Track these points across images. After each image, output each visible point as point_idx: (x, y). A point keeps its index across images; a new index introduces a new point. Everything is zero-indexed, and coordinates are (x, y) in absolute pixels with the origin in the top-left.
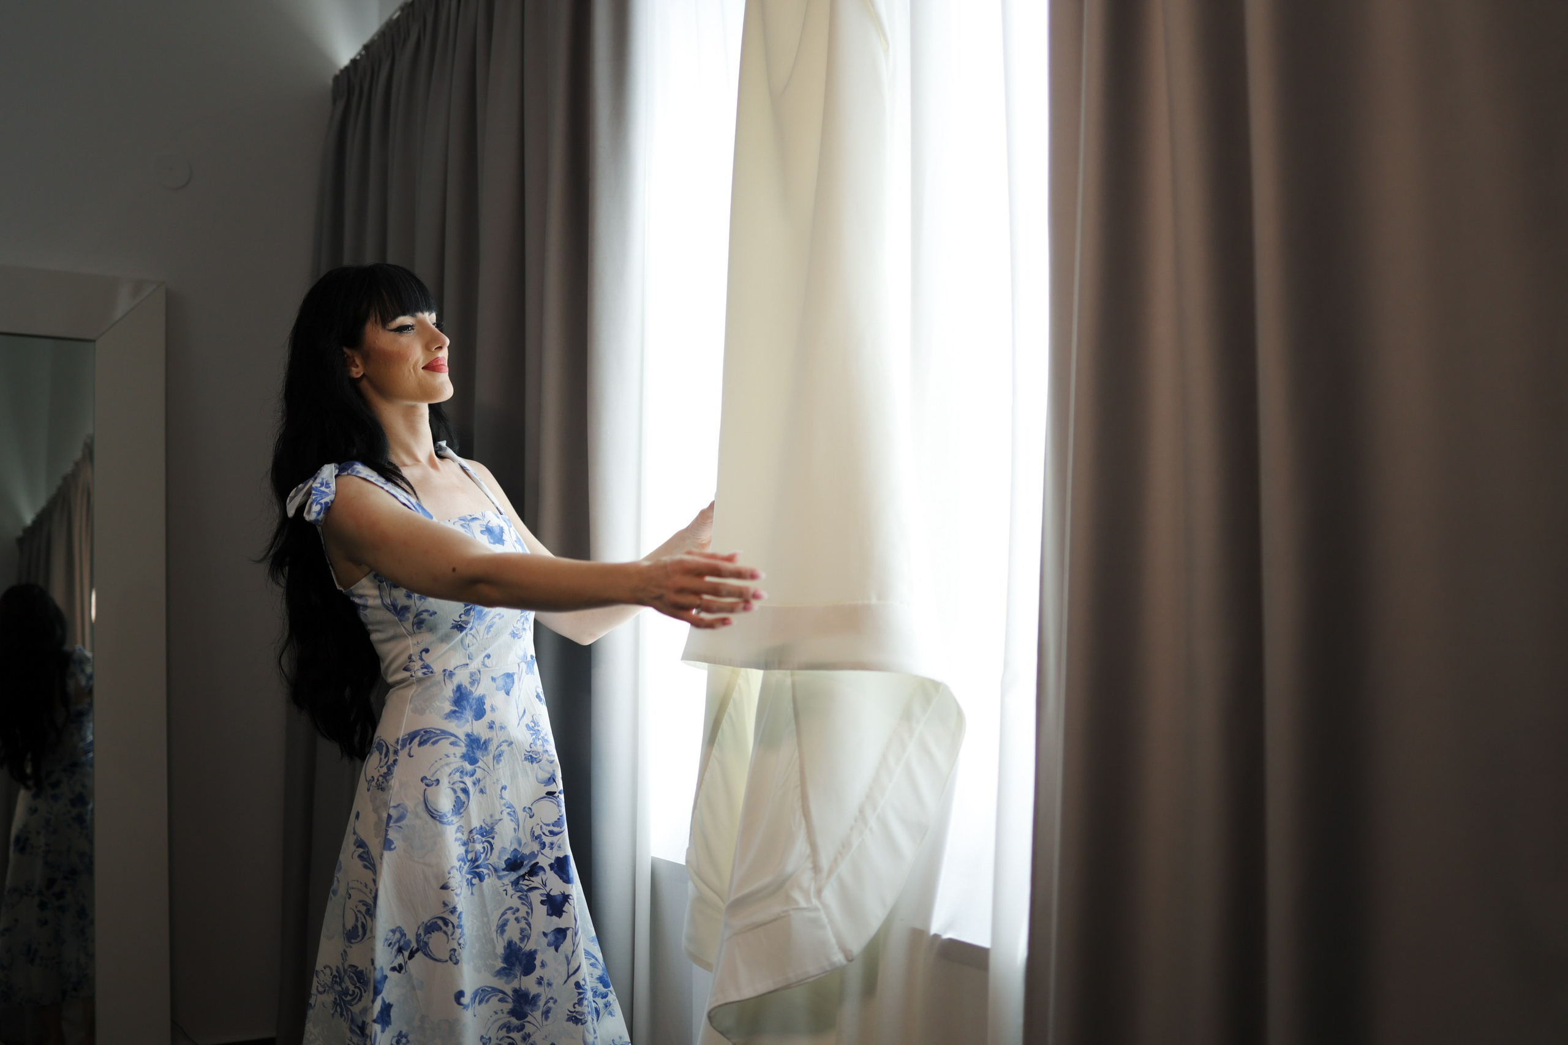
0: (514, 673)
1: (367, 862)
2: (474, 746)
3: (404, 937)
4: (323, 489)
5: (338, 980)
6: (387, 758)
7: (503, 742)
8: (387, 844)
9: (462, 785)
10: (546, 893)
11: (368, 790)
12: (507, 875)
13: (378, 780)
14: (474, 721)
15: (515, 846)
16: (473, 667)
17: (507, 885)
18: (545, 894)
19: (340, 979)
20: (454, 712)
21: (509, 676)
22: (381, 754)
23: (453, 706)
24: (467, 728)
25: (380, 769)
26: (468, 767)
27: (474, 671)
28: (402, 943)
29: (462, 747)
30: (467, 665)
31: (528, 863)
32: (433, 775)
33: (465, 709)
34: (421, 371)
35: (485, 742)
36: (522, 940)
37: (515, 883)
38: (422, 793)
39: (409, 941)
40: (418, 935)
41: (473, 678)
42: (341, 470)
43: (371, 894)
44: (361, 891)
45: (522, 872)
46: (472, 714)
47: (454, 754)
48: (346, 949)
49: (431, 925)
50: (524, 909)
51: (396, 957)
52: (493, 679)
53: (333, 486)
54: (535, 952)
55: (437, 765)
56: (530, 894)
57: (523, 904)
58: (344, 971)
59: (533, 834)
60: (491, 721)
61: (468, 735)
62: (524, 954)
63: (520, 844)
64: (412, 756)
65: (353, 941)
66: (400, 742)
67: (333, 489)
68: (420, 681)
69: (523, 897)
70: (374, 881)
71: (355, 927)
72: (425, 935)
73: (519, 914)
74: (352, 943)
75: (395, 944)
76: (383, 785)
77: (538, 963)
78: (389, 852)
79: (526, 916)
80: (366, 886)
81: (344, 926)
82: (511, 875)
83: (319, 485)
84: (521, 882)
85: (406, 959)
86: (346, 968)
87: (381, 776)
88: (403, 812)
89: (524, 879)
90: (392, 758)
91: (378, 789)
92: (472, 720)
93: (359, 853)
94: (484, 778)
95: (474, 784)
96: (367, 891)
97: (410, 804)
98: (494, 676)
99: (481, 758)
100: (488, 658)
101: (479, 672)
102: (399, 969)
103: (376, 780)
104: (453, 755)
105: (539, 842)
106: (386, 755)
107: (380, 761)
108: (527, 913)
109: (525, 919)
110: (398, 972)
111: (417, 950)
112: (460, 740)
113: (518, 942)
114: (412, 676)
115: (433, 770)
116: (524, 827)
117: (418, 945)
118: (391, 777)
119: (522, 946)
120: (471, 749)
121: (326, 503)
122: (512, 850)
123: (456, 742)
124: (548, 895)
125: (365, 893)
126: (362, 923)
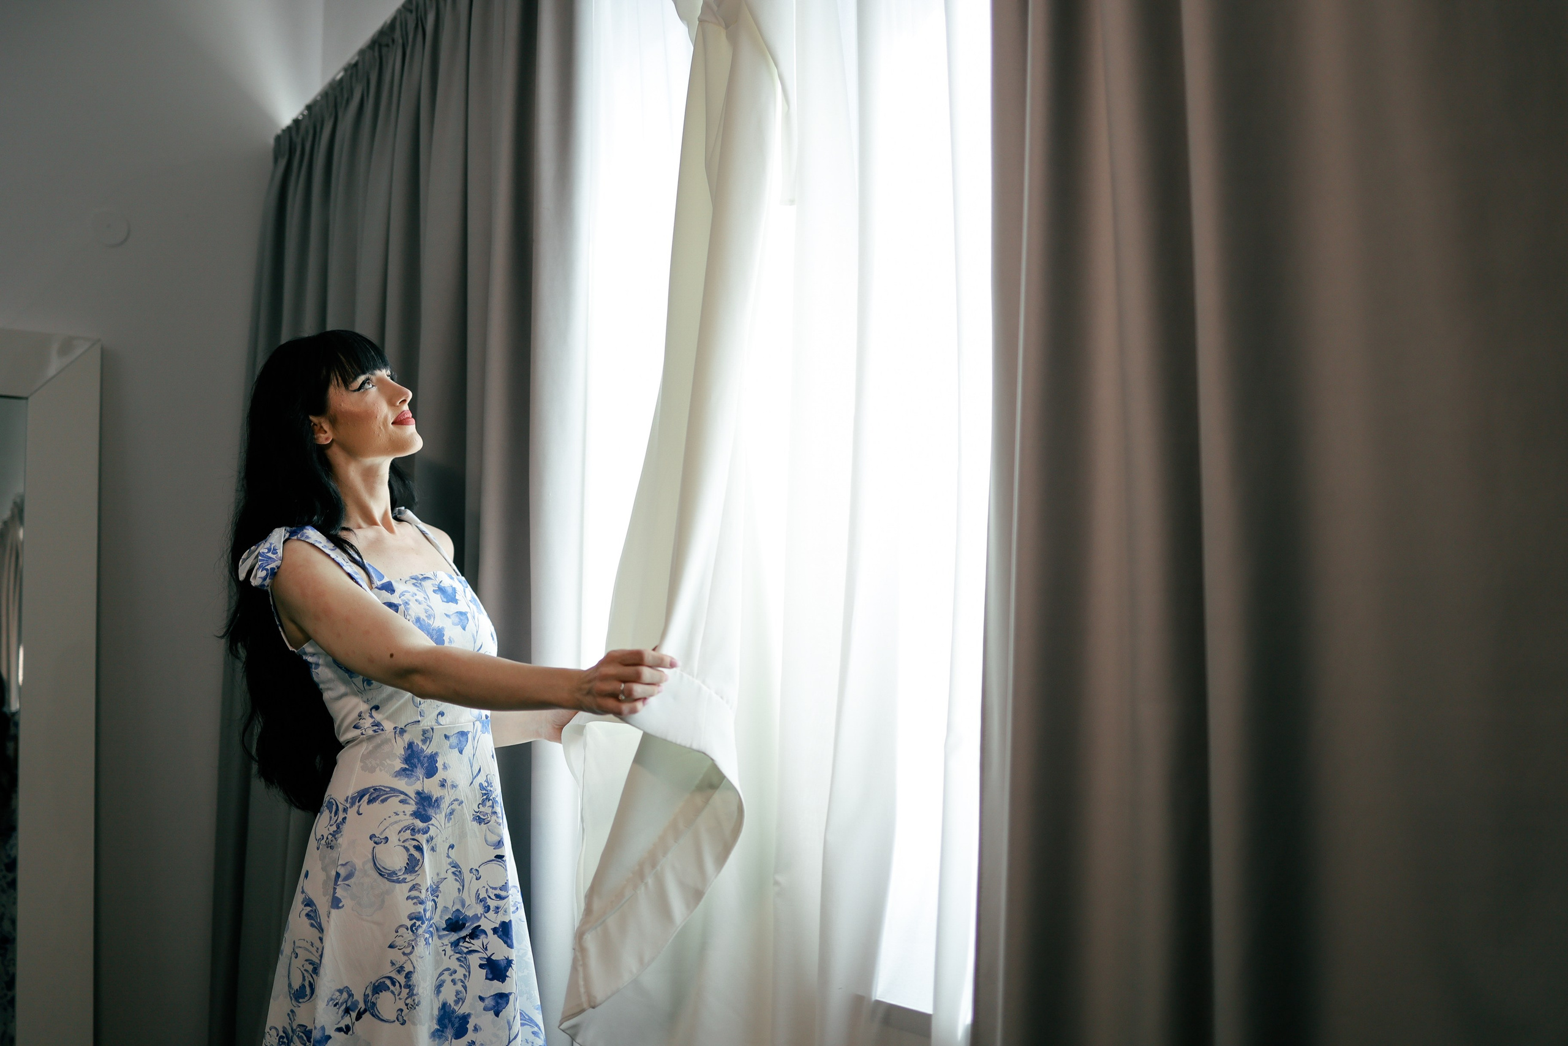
0: (469, 732)
1: (314, 920)
2: (425, 804)
3: (351, 998)
4: (270, 555)
5: (285, 1040)
6: (337, 816)
7: (454, 801)
8: (336, 903)
9: (415, 843)
10: (487, 957)
11: (318, 849)
12: (447, 935)
13: (327, 838)
14: (425, 779)
15: (458, 906)
16: (426, 724)
17: (446, 945)
18: (485, 958)
19: (288, 1039)
20: (404, 770)
21: (463, 734)
22: (331, 812)
23: (403, 763)
24: (418, 786)
25: (330, 827)
26: (419, 824)
27: (427, 728)
28: (349, 1004)
29: (412, 805)
30: (419, 721)
31: (471, 925)
32: (382, 833)
33: (416, 767)
34: (391, 426)
35: (436, 800)
36: (457, 1002)
37: (455, 944)
38: (371, 851)
39: (357, 1001)
40: (366, 996)
41: (426, 735)
42: (292, 534)
43: (317, 952)
44: (307, 950)
45: (463, 933)
46: (423, 771)
47: (404, 812)
48: (294, 1009)
49: (378, 985)
50: (461, 972)
51: (342, 1017)
52: (446, 737)
53: (280, 552)
54: (469, 1015)
55: (386, 824)
56: (469, 957)
57: (461, 966)
58: (292, 1031)
59: (478, 896)
60: (443, 779)
61: (418, 793)
62: (458, 1017)
63: (463, 905)
64: (361, 814)
65: (301, 1000)
66: (349, 800)
67: (279, 556)
68: (370, 738)
69: (462, 959)
70: (321, 939)
71: (303, 987)
72: (373, 996)
73: (456, 976)
74: (300, 1003)
75: (342, 1004)
76: (332, 844)
77: (470, 1027)
78: (336, 910)
79: (463, 979)
80: (312, 945)
81: (290, 985)
82: (451, 936)
83: (267, 551)
84: (461, 944)
85: (354, 1020)
86: (294, 1028)
87: (330, 834)
88: (352, 870)
89: (465, 941)
90: (341, 815)
91: (328, 847)
92: (423, 778)
93: (306, 912)
94: (437, 836)
95: (428, 841)
96: (314, 950)
97: (358, 863)
98: (447, 734)
99: (434, 815)
100: (442, 716)
101: (432, 729)
102: (347, 1030)
103: (325, 839)
104: (402, 813)
105: (484, 905)
106: (336, 813)
107: (330, 820)
108: (464, 975)
109: (462, 981)
110: (345, 1033)
111: (365, 1011)
112: (410, 798)
113: (452, 1005)
114: (362, 734)
115: (382, 827)
116: (469, 888)
117: (365, 1005)
118: (340, 835)
119: (456, 1008)
120: (421, 807)
121: (272, 569)
122: (454, 910)
123: (406, 800)
124: (489, 959)
125: (311, 952)
126: (310, 981)
